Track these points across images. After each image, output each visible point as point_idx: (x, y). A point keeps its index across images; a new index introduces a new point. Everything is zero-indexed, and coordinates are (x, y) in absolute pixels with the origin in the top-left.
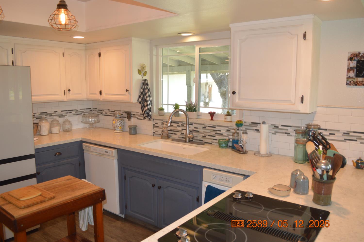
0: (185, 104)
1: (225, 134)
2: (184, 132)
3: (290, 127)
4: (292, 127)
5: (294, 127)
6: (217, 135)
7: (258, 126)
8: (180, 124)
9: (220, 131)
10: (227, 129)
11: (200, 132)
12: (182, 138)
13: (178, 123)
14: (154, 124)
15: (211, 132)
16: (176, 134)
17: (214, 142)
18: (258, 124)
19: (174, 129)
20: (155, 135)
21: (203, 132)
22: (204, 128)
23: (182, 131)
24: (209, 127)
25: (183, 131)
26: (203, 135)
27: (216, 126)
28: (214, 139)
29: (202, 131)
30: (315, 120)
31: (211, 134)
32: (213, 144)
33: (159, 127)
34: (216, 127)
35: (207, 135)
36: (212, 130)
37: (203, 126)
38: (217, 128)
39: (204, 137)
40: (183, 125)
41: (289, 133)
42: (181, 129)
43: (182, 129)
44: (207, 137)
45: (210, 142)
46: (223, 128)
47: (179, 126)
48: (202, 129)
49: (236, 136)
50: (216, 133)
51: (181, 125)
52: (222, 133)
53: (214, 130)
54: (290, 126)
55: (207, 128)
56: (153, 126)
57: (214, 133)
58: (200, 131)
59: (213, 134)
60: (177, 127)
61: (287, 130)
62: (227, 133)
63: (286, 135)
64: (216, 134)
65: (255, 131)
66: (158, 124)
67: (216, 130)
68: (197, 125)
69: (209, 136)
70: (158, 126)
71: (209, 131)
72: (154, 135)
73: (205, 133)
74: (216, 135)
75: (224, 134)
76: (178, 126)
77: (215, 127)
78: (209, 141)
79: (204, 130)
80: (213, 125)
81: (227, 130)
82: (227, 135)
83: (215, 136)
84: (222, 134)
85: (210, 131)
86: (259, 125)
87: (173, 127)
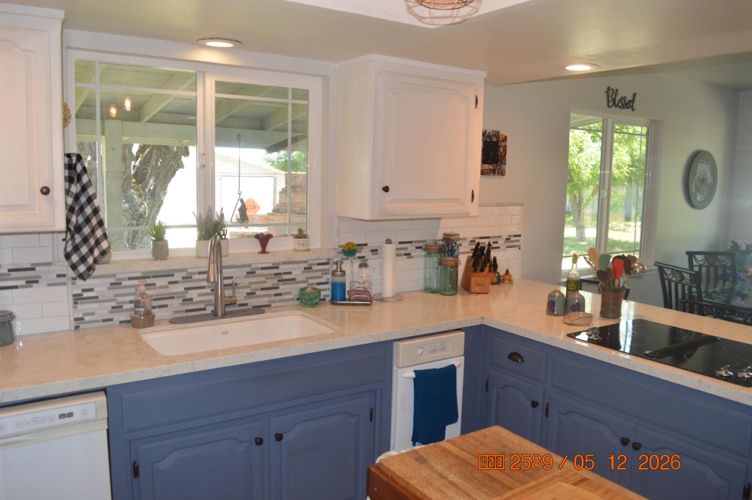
0: (195, 223)
1: (301, 278)
2: (192, 294)
3: (410, 244)
4: (413, 244)
5: (416, 242)
6: (283, 284)
7: (363, 251)
8: (178, 277)
9: (290, 273)
10: (306, 265)
11: (241, 285)
12: (187, 311)
13: (173, 275)
14: (79, 292)
15: (268, 281)
16: (166, 306)
17: (275, 302)
18: (362, 247)
19: (156, 295)
20: (82, 326)
21: (247, 285)
22: (251, 273)
23: (187, 293)
24: (263, 268)
25: (190, 292)
26: (249, 291)
27: (279, 263)
28: (276, 295)
29: (246, 281)
30: (441, 227)
31: (268, 285)
32: (273, 305)
33: (100, 298)
34: (281, 267)
35: (257, 289)
36: (271, 274)
37: (249, 269)
38: (283, 268)
39: (251, 294)
40: (187, 278)
41: (409, 254)
42: (182, 290)
43: (186, 289)
44: (258, 293)
45: (267, 304)
46: (296, 266)
47: (177, 282)
48: (245, 277)
49: (340, 276)
50: (279, 281)
51: (183, 278)
52: (294, 277)
53: (275, 274)
54: (411, 242)
55: (258, 272)
56: (75, 299)
57: (275, 281)
58: (239, 284)
59: (273, 284)
60: (170, 285)
61: (406, 249)
62: (304, 274)
63: (406, 257)
64: (281, 283)
65: (359, 260)
66: (95, 289)
67: (280, 274)
68: (232, 270)
69: (262, 289)
70: (97, 297)
71: (263, 279)
72: (77, 327)
73: (253, 286)
74: (279, 284)
75: (298, 279)
76: (170, 283)
77: (278, 268)
78: (264, 301)
79: (248, 279)
80: (273, 264)
81: (305, 268)
82: (305, 280)
83: (278, 288)
84: (294, 279)
85: (266, 279)
86: (365, 247)
87: (156, 288)
